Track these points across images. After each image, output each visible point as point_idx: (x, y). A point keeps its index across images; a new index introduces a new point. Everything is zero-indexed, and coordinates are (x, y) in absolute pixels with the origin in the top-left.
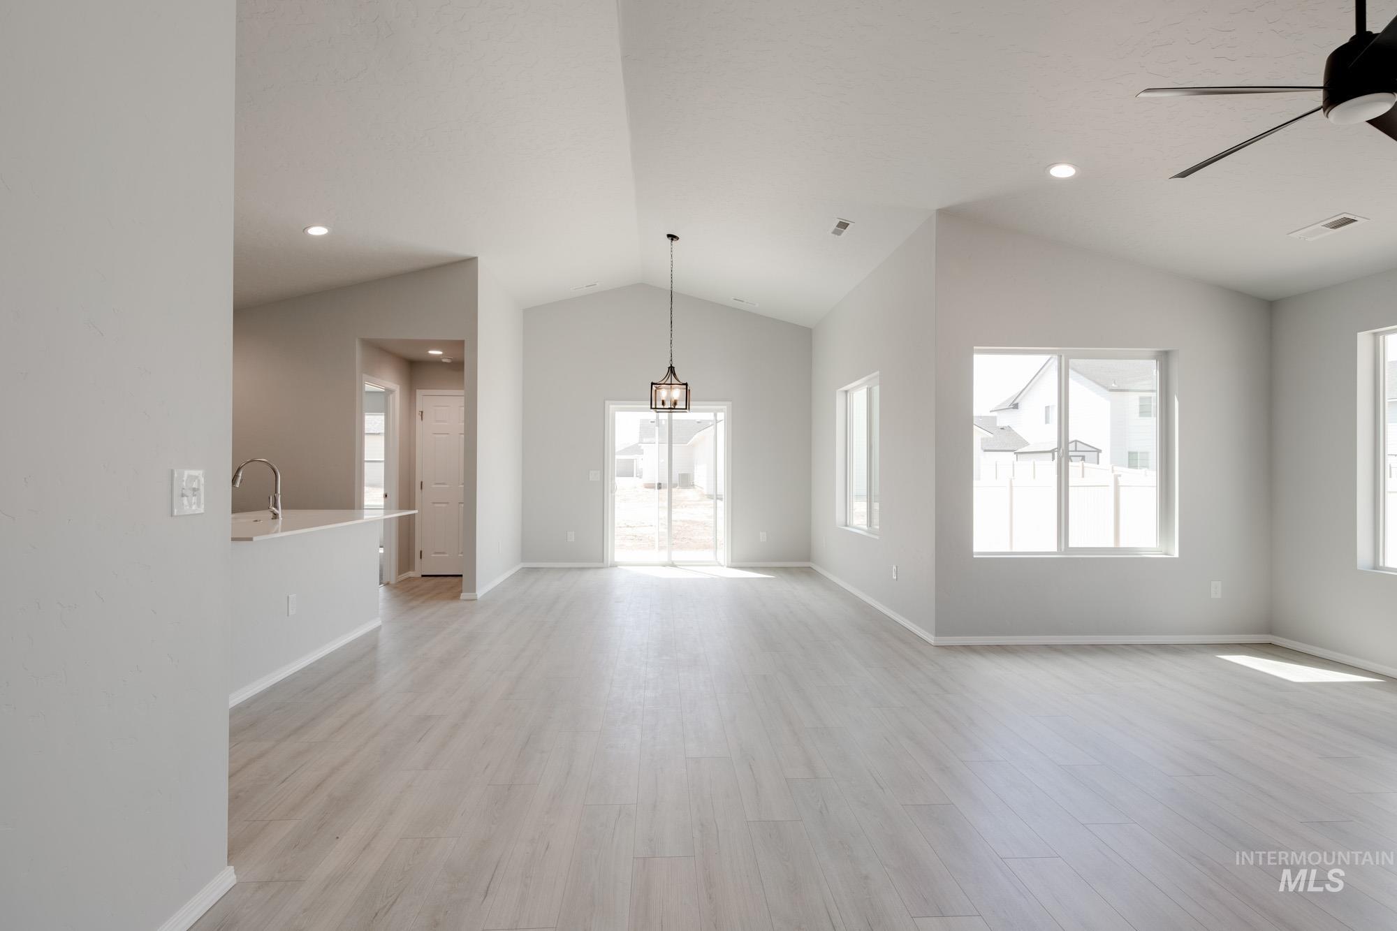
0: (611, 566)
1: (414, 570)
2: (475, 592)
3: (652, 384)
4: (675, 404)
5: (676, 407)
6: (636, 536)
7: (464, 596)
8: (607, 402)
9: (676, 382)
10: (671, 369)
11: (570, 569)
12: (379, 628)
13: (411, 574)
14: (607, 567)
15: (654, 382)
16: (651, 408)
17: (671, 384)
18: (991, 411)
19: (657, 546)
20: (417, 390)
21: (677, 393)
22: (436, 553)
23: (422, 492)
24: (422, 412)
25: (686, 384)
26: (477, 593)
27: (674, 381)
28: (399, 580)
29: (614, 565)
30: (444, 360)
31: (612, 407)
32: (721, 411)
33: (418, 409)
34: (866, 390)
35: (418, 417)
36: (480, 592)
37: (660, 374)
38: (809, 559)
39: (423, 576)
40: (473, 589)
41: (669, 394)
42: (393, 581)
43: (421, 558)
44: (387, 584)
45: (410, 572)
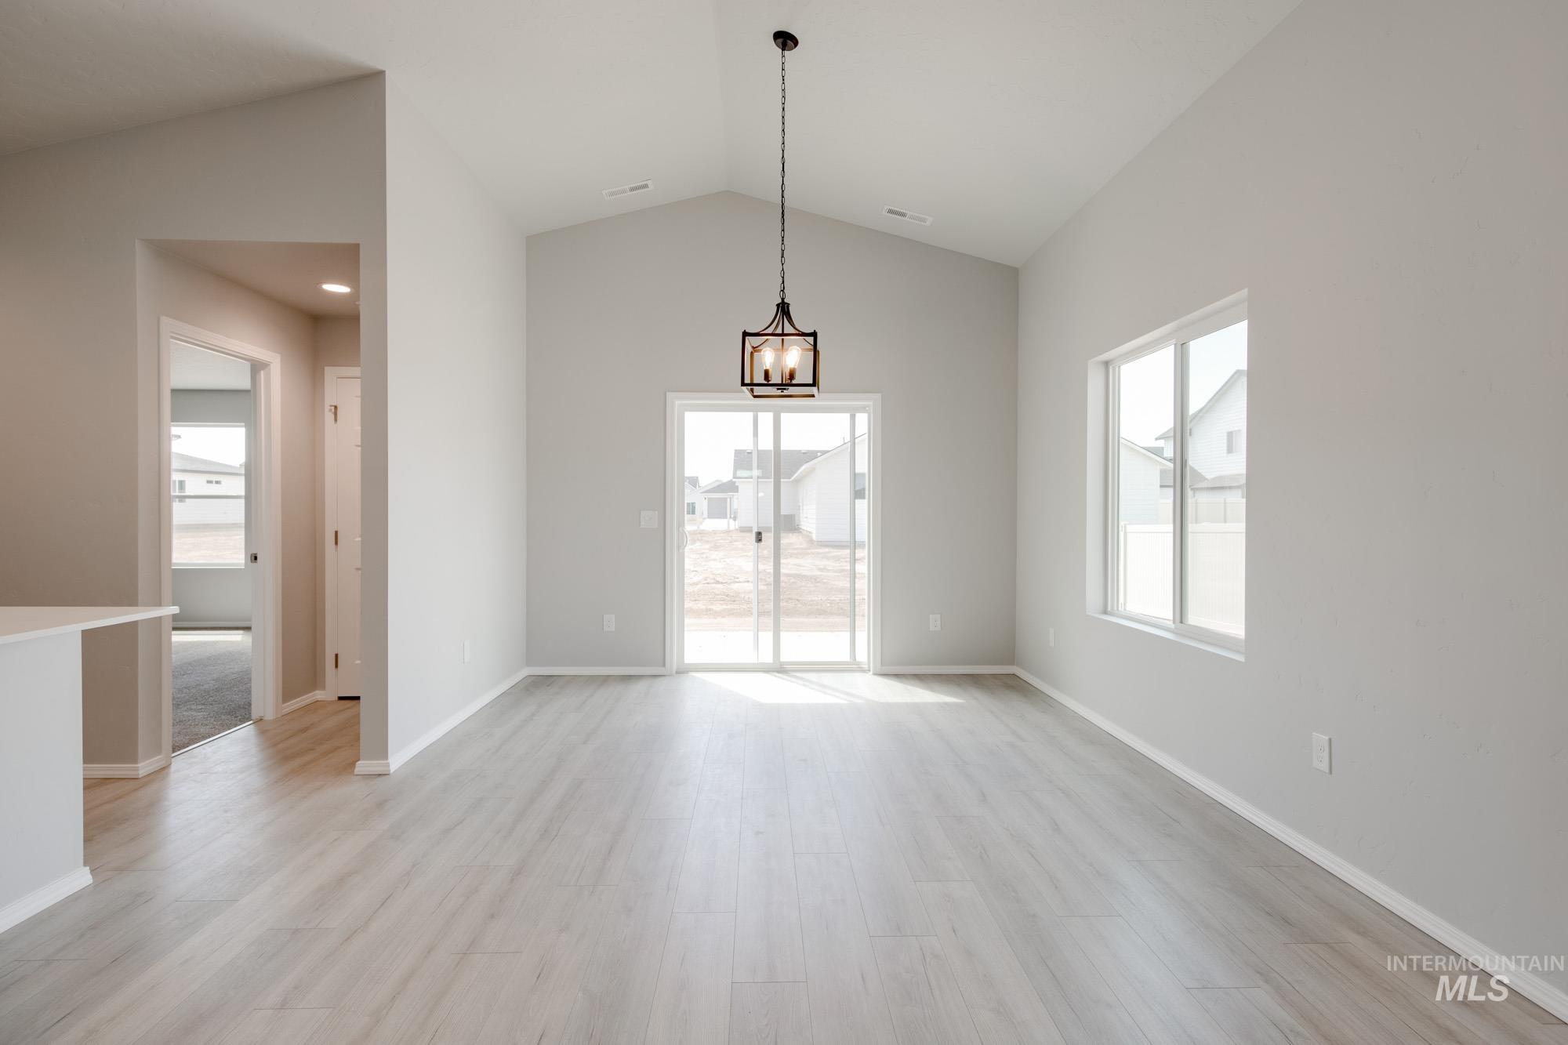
0: (677, 673)
1: (323, 688)
2: (386, 757)
3: (745, 334)
4: (792, 376)
5: (794, 382)
6: (727, 596)
7: (362, 766)
8: (669, 395)
9: (792, 330)
10: (784, 309)
11: (606, 680)
13: (320, 695)
14: (671, 675)
15: (749, 331)
16: (743, 384)
17: (783, 334)
18: (1157, 439)
19: (755, 611)
20: (327, 369)
21: (794, 356)
23: (336, 550)
24: (336, 407)
25: (814, 335)
26: (390, 760)
27: (788, 329)
28: (286, 711)
29: (683, 671)
31: (676, 401)
32: (863, 409)
33: (329, 400)
34: (1173, 347)
35: (330, 417)
36: (398, 759)
37: (763, 316)
38: (1011, 660)
39: (341, 698)
40: (383, 753)
41: (778, 360)
42: (271, 715)
43: (337, 665)
44: (258, 721)
45: (317, 692)
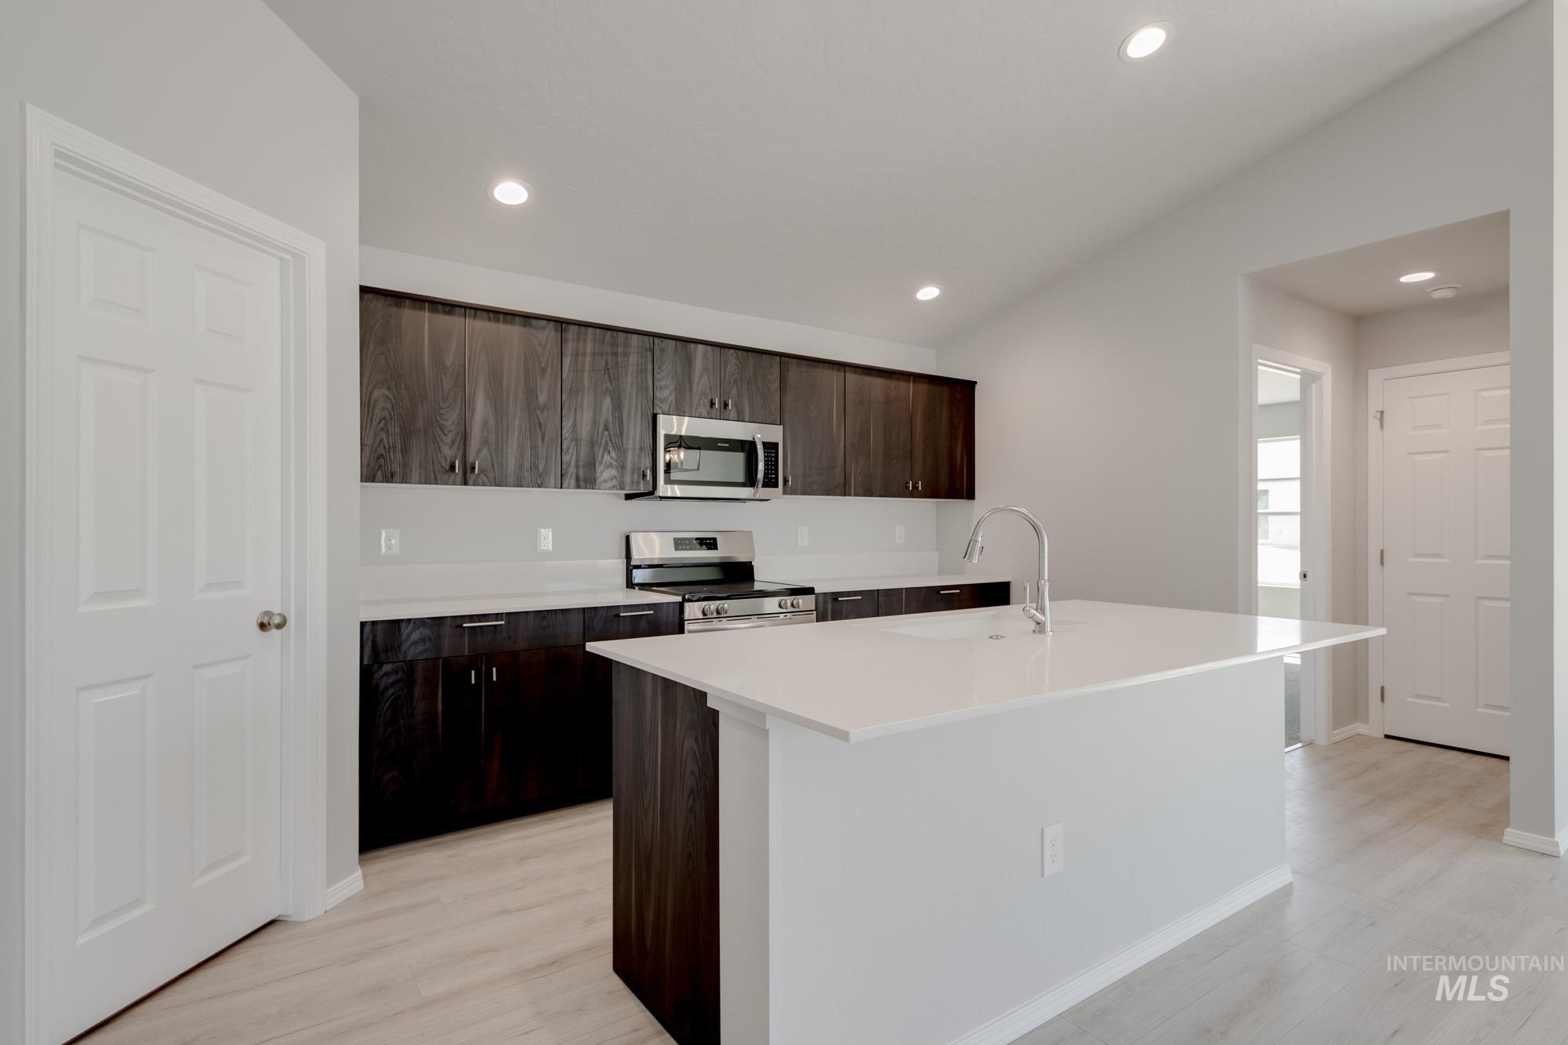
1: (1367, 721)
2: (1552, 834)
7: (1514, 837)
12: (1286, 892)
13: (1360, 728)
20: (1371, 372)
22: (1418, 696)
23: (1381, 572)
24: (1382, 413)
26: (1558, 839)
28: (1338, 738)
30: (1437, 295)
33: (1374, 406)
35: (1373, 424)
39: (1387, 737)
42: (1322, 740)
43: (1382, 699)
44: (1309, 744)
45: (1359, 725)
